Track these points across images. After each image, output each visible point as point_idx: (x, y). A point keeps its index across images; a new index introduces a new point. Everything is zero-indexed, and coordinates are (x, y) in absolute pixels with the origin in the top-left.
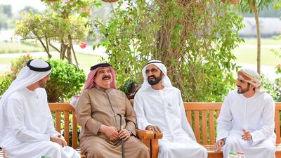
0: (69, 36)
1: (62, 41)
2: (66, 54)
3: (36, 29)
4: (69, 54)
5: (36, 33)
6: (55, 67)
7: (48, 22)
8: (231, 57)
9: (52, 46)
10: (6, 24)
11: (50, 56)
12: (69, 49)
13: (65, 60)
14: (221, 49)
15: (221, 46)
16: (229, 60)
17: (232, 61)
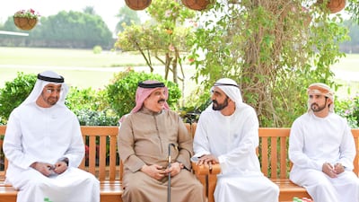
0: (176, 49)
1: (167, 54)
8: (329, 74)
9: (159, 60)
11: (152, 69)
12: (175, 61)
14: (319, 64)
15: (318, 61)
16: (327, 77)
17: (330, 78)
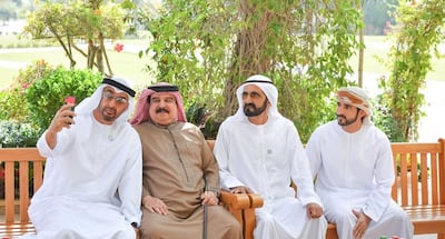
0: (101, 34)
1: (91, 42)
2: (95, 60)
3: (54, 24)
4: (100, 59)
5: (53, 30)
6: (83, 80)
7: (72, 14)
9: (77, 48)
10: (15, 14)
11: (73, 63)
12: (100, 52)
13: (95, 69)
